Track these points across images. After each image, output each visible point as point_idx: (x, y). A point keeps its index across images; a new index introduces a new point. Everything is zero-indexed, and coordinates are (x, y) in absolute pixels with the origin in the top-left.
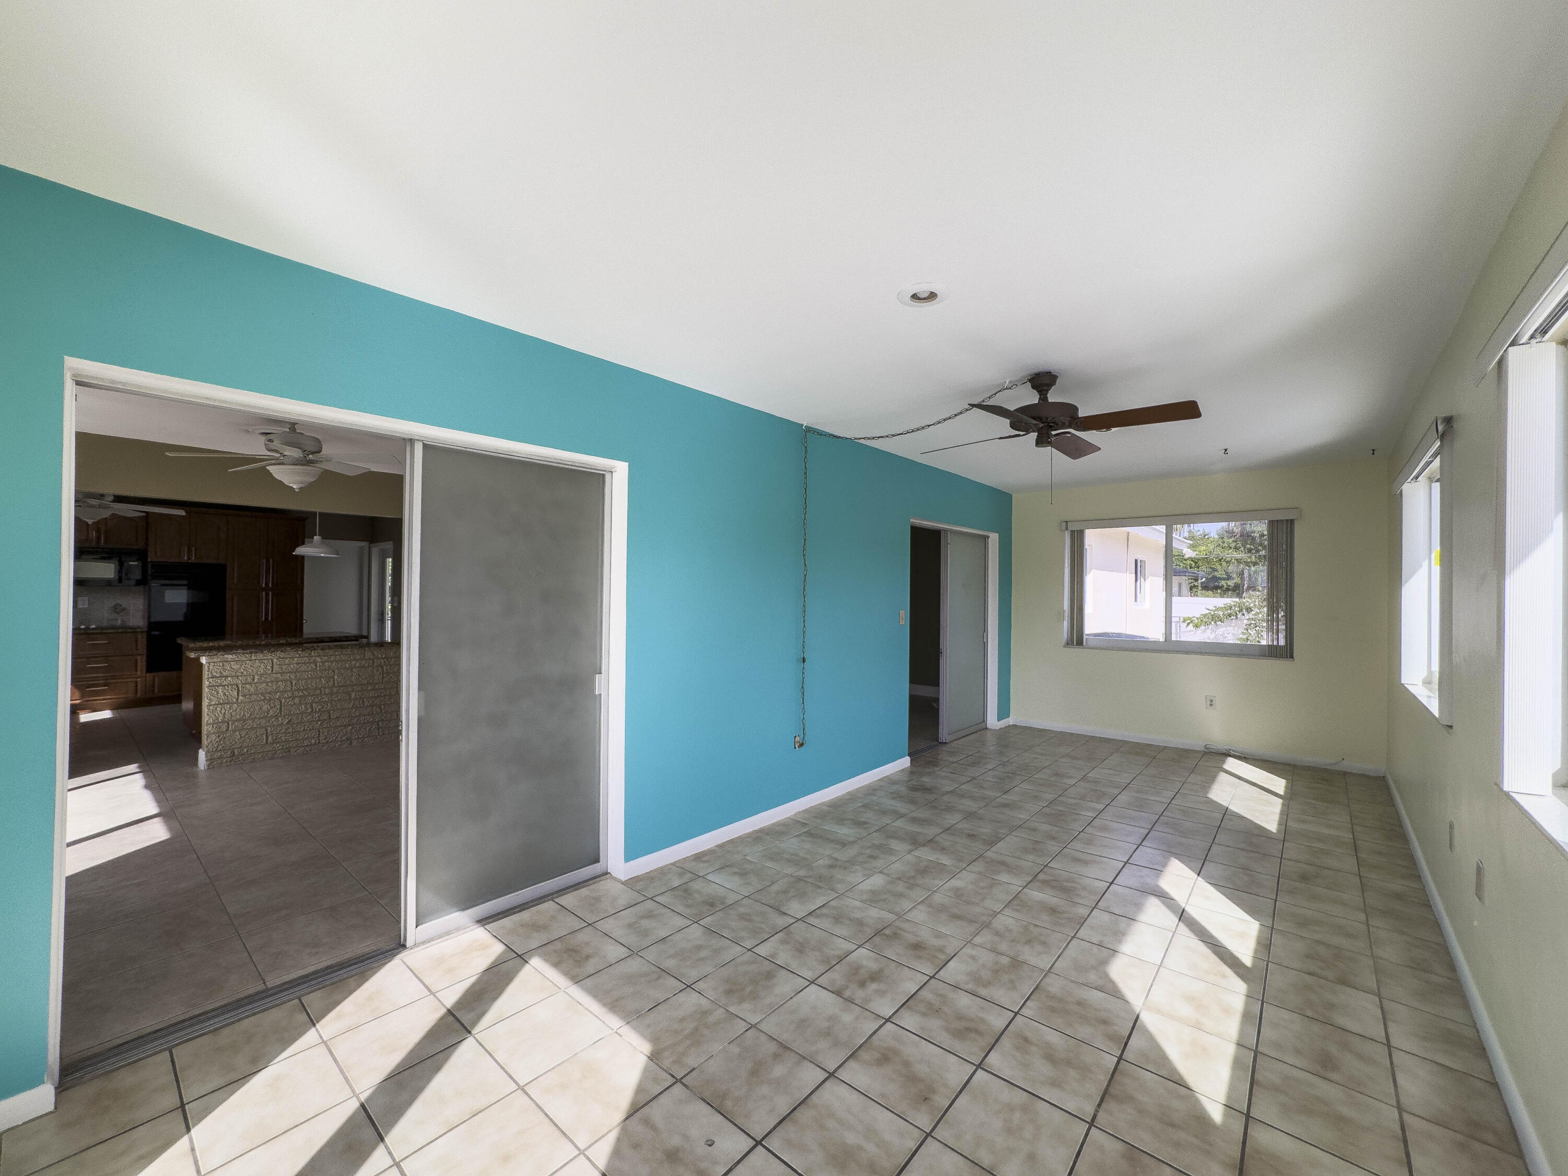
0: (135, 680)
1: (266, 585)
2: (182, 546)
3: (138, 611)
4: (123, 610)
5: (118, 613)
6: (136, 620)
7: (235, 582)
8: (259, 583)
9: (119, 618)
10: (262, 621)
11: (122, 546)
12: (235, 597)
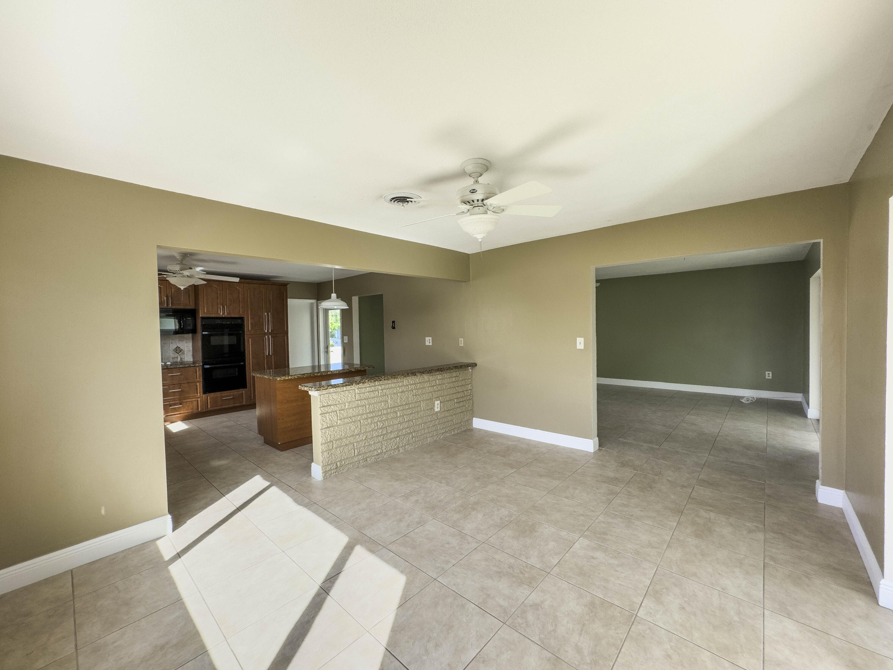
1: (267, 331)
2: (219, 306)
3: (189, 351)
4: (181, 351)
5: (178, 353)
6: (188, 358)
7: (250, 329)
8: (263, 329)
9: (179, 357)
10: (266, 355)
11: (181, 307)
12: (250, 339)
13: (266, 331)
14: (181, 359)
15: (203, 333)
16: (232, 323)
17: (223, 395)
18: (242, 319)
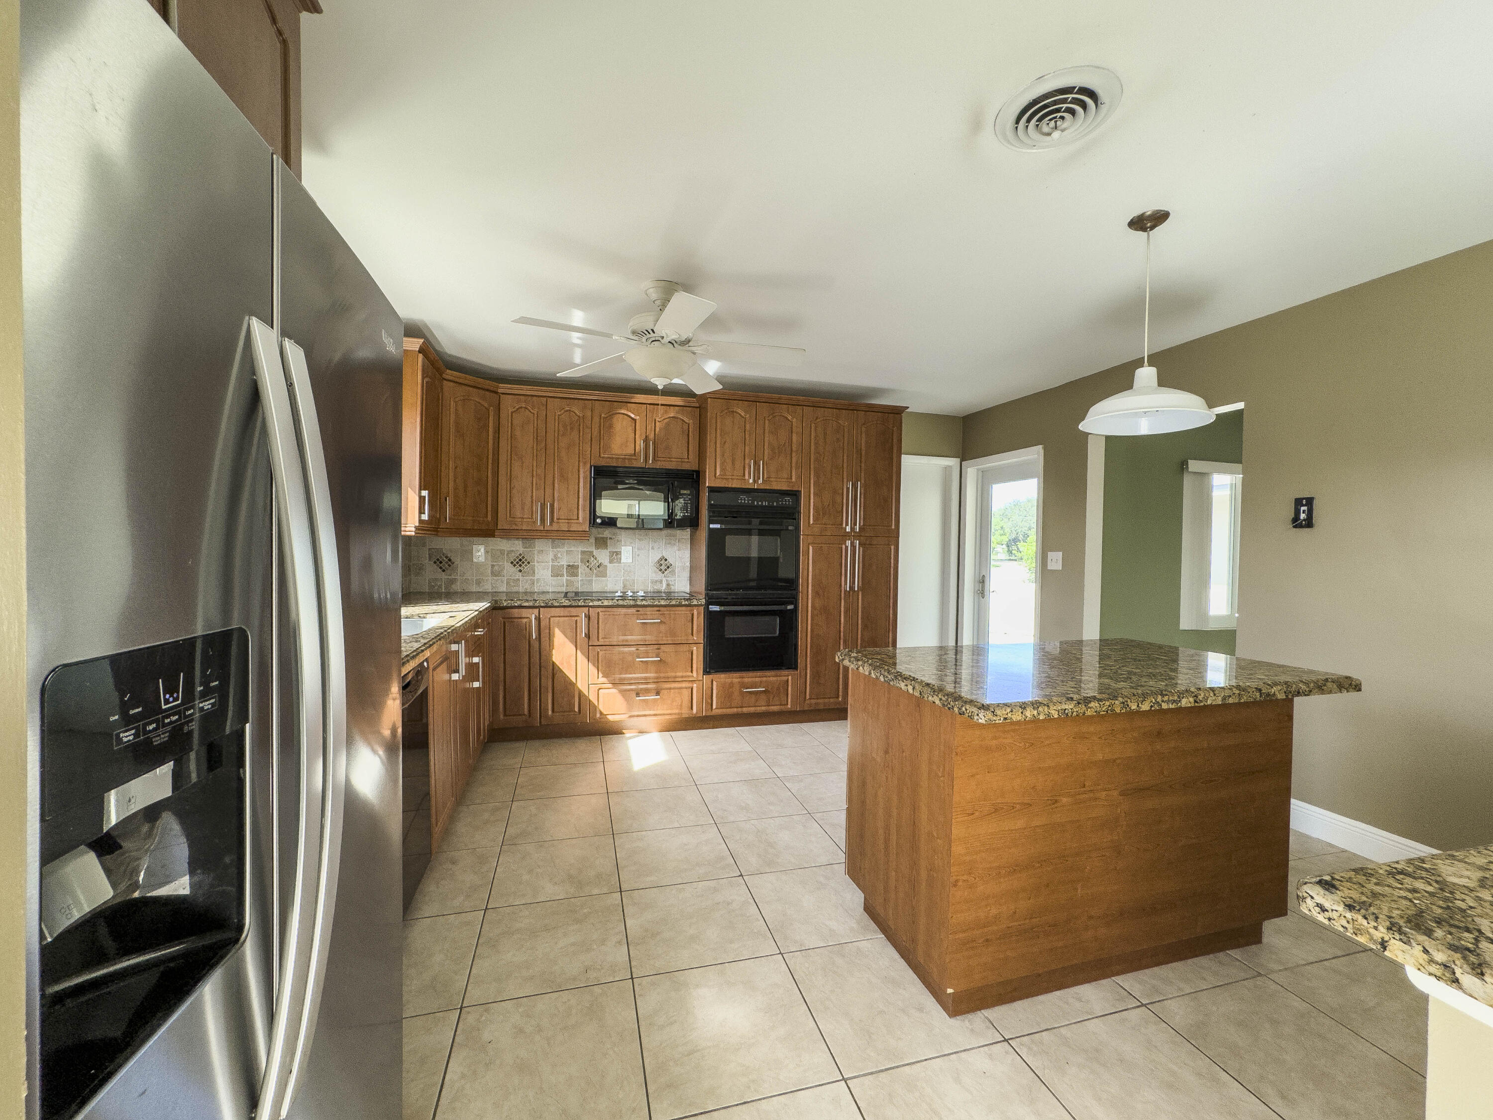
0: (690, 685)
1: (851, 528)
2: (747, 461)
3: (684, 568)
4: (668, 567)
5: (663, 573)
6: (681, 584)
7: (811, 522)
8: (842, 524)
9: (664, 579)
10: (846, 591)
11: (672, 465)
12: (811, 548)
13: (848, 529)
14: (668, 585)
15: (712, 526)
16: (773, 503)
17: (746, 680)
18: (795, 495)
